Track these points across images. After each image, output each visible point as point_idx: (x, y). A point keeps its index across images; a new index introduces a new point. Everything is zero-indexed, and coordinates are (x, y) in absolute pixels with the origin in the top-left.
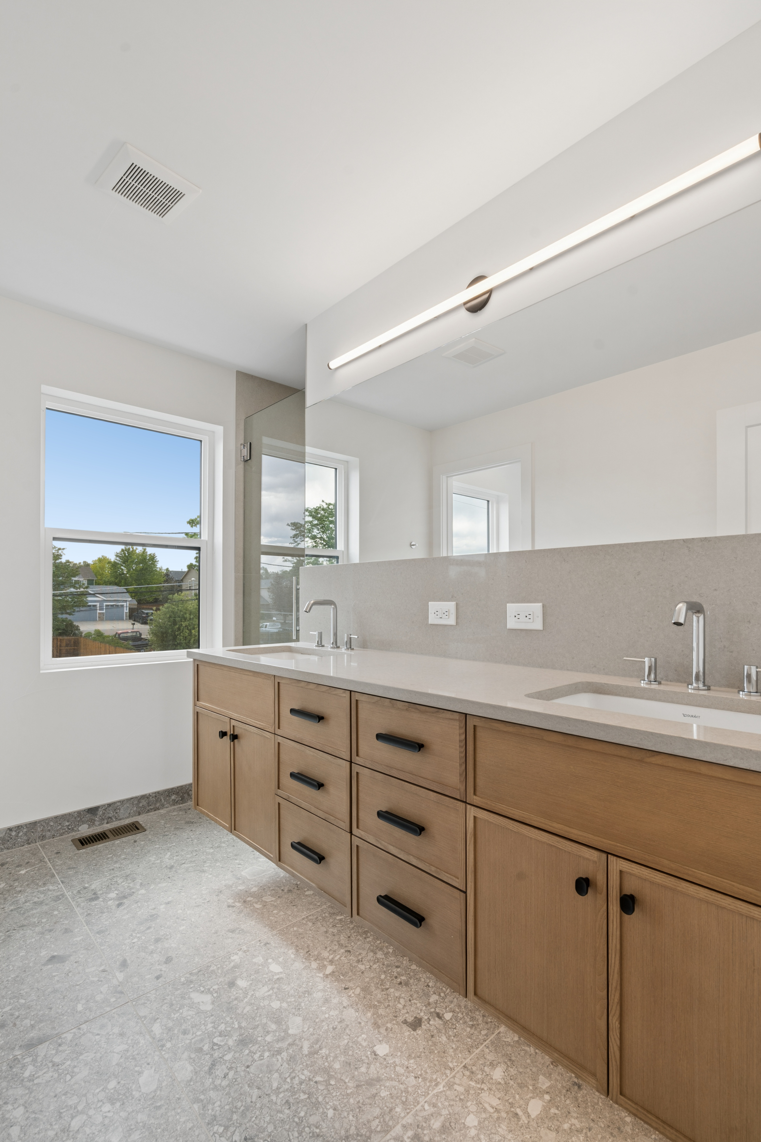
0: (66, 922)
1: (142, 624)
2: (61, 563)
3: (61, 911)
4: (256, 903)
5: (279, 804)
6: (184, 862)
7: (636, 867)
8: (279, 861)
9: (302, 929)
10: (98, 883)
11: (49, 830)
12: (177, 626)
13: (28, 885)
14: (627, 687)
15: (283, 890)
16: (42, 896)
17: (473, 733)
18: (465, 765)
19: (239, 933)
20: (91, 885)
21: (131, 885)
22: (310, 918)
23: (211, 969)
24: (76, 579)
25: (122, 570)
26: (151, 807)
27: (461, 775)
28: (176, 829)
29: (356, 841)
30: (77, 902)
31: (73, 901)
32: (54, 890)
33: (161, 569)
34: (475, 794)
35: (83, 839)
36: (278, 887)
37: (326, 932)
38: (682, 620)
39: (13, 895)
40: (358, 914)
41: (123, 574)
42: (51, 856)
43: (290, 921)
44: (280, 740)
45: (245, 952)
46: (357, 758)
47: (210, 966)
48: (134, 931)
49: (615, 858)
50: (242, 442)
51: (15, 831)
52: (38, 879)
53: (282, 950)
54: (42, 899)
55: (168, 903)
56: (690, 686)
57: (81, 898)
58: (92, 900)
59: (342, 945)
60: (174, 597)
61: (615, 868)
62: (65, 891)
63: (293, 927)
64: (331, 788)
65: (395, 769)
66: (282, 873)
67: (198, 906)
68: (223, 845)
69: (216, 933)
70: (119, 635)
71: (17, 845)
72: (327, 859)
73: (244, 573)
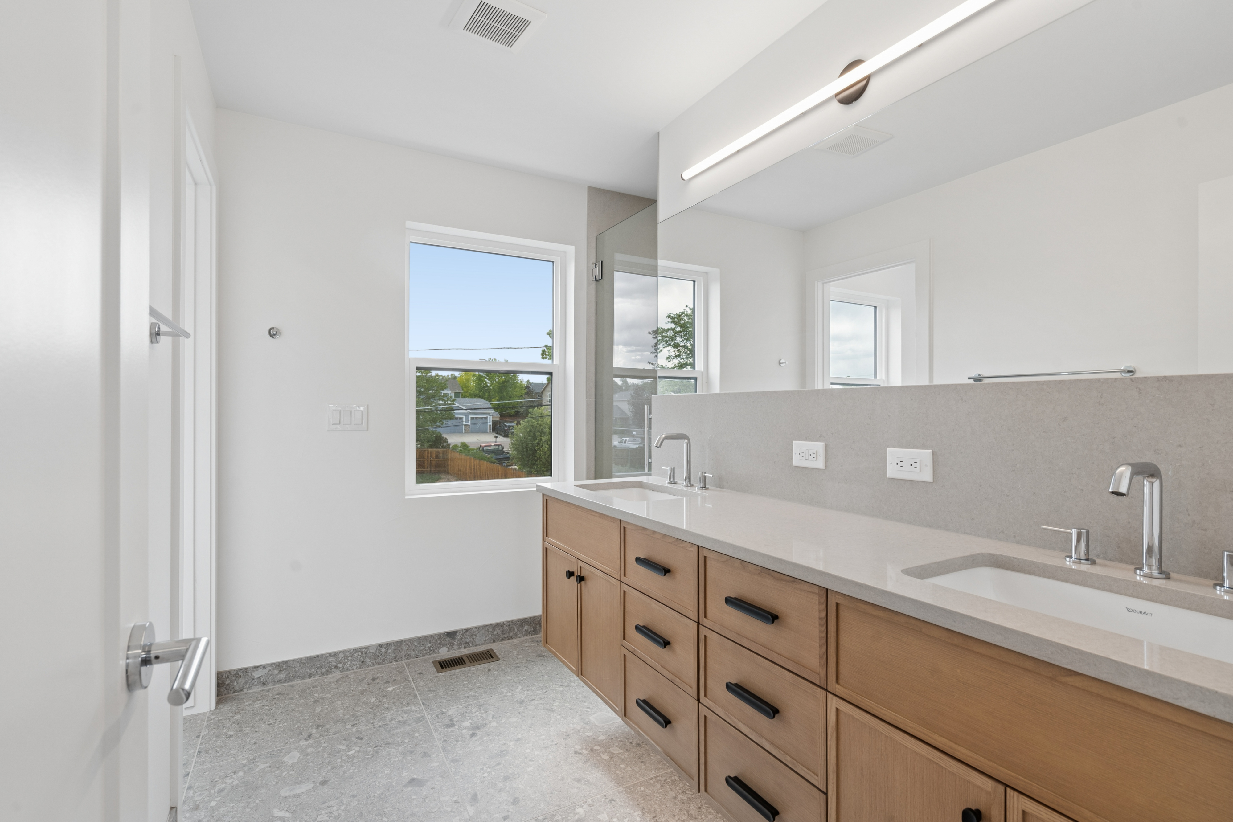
0: (425, 746)
1: (504, 436)
2: (431, 376)
3: (421, 734)
4: (604, 753)
5: (625, 655)
6: (534, 698)
7: (1045, 811)
8: (625, 715)
9: (649, 790)
10: (455, 710)
11: (413, 649)
12: (537, 441)
13: (394, 703)
14: (1045, 565)
15: (631, 743)
16: (406, 715)
17: (835, 611)
18: (825, 647)
19: (585, 784)
20: (448, 711)
21: (484, 716)
22: (658, 778)
23: (556, 818)
24: (445, 392)
25: (486, 382)
26: (505, 636)
27: (820, 657)
28: (528, 661)
29: (704, 711)
30: (435, 726)
31: (432, 725)
32: (416, 711)
33: (522, 382)
34: (837, 681)
35: (443, 662)
36: (627, 738)
37: (675, 798)
38: (1123, 489)
39: (381, 711)
40: (706, 790)
41: (487, 386)
42: (414, 676)
43: (637, 779)
44: (626, 588)
45: (590, 805)
46: (705, 619)
47: (555, 815)
48: (485, 764)
49: (1016, 793)
50: (594, 261)
51: (385, 648)
52: (403, 698)
53: (628, 810)
54: (405, 719)
55: (517, 740)
56: (1138, 572)
57: (438, 722)
58: (448, 726)
59: (692, 816)
60: (534, 411)
61: (1016, 805)
62: (425, 714)
63: (641, 785)
64: (677, 646)
65: (746, 638)
66: (627, 729)
67: (546, 748)
68: (573, 684)
69: (562, 779)
70: (483, 448)
71: (386, 662)
72: (673, 724)
73: (596, 398)
